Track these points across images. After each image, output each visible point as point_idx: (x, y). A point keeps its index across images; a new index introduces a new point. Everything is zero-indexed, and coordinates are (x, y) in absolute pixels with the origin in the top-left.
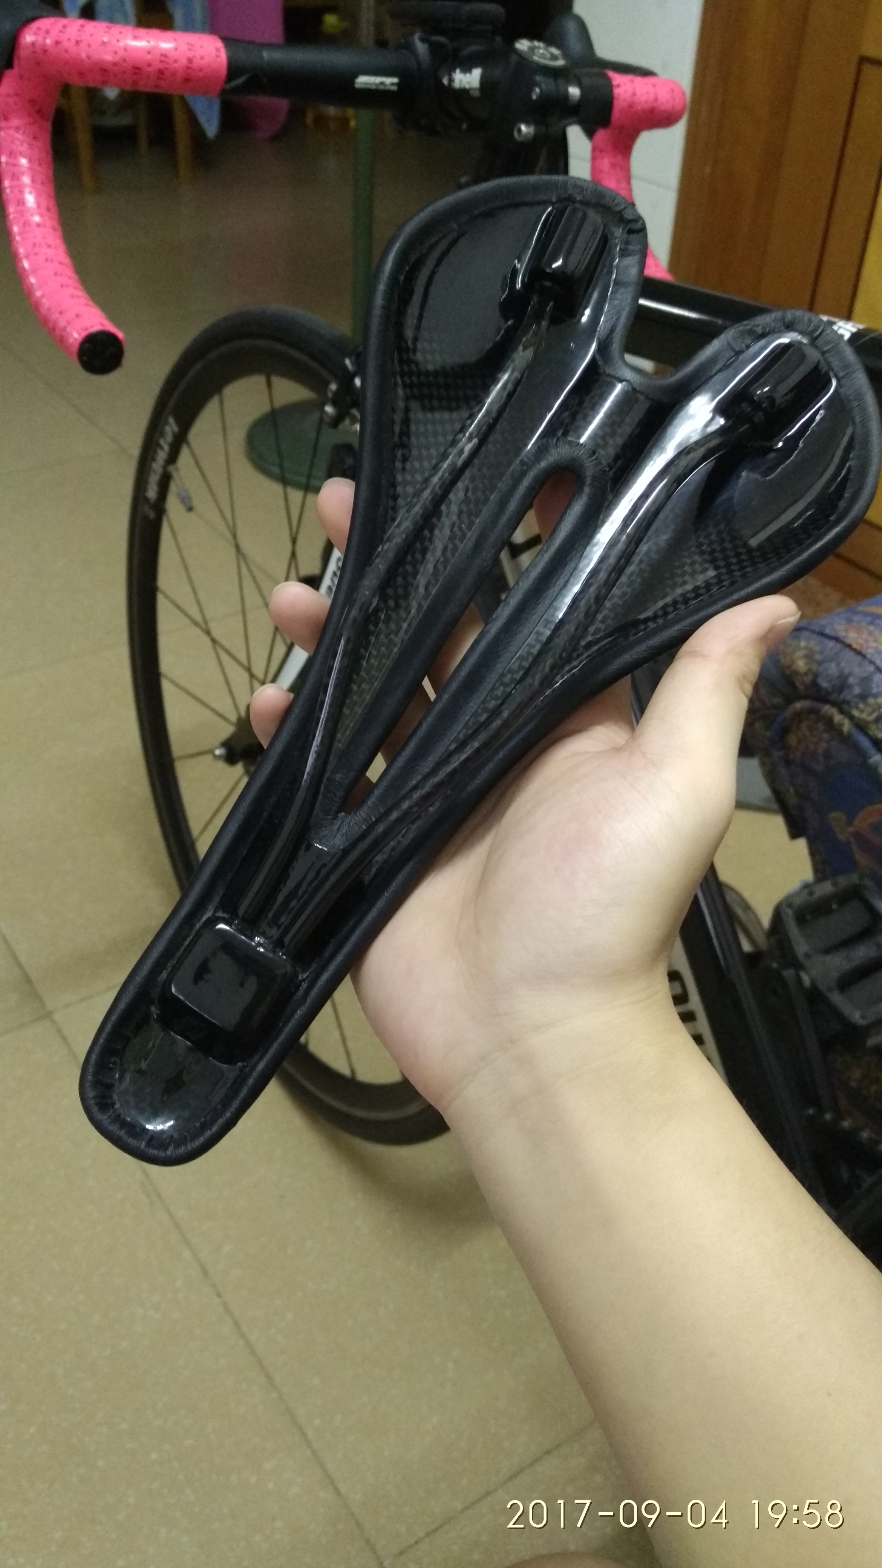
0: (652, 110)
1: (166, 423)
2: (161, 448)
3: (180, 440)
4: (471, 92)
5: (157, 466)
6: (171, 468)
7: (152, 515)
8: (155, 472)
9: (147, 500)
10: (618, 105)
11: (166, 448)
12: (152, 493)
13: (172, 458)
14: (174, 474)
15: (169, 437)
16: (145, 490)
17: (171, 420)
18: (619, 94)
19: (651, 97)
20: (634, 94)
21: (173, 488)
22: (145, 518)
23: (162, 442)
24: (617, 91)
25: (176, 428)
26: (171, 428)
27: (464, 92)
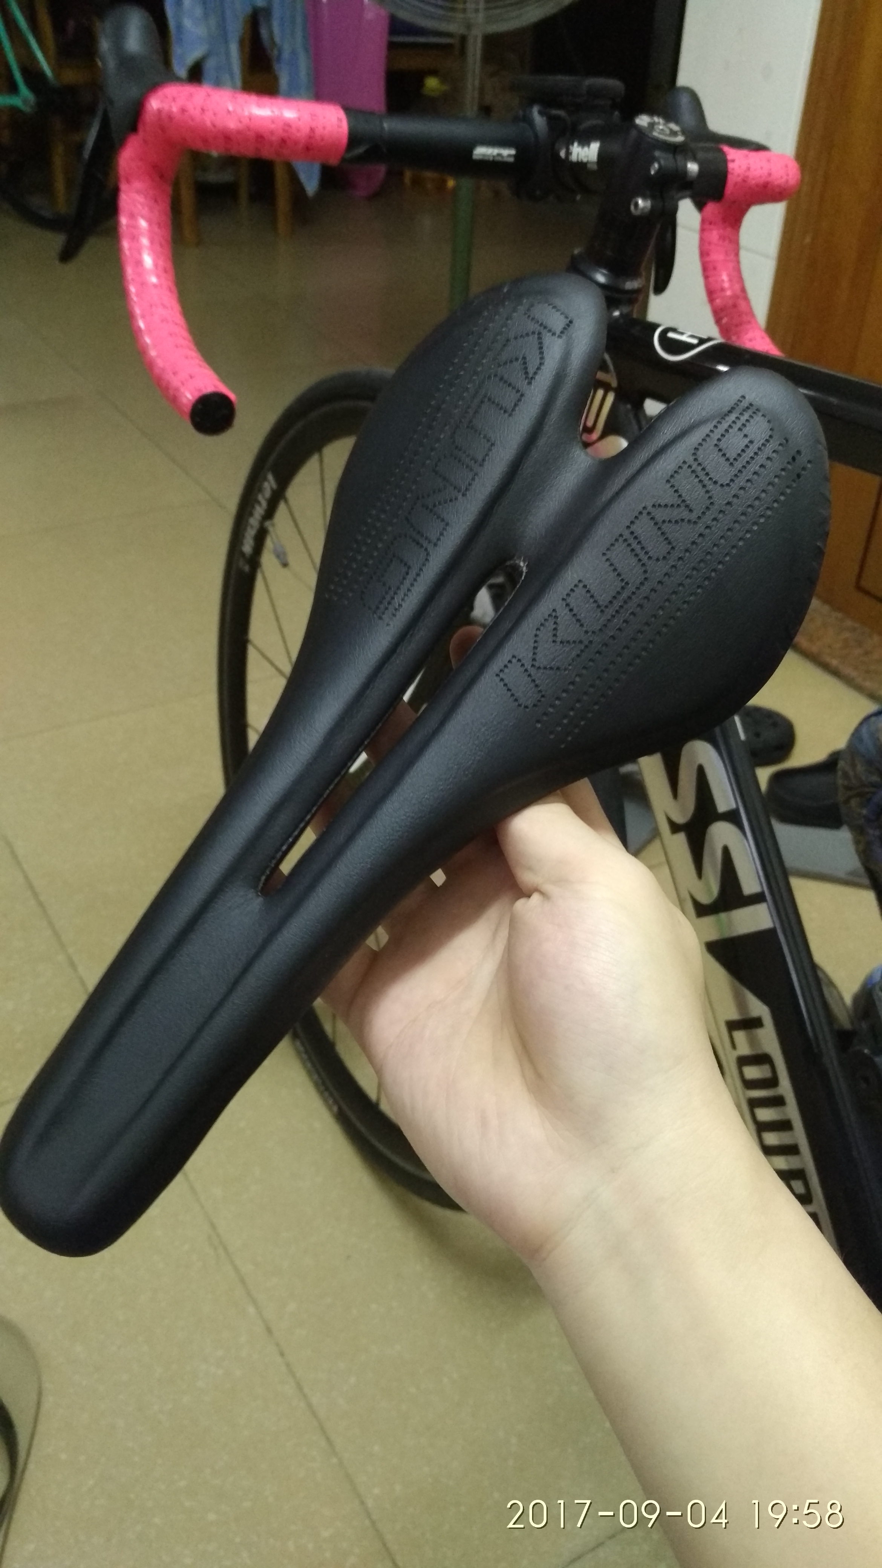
0: (766, 185)
1: (265, 479)
2: (259, 503)
3: (278, 497)
4: (589, 166)
5: (254, 522)
6: (267, 524)
7: (247, 568)
8: (252, 527)
9: (243, 554)
10: (731, 180)
11: (264, 504)
12: (247, 547)
13: (270, 514)
14: (271, 529)
15: (268, 493)
16: (242, 544)
17: (270, 477)
18: (733, 169)
19: (765, 172)
20: (749, 169)
21: (269, 543)
22: (240, 573)
23: (260, 497)
24: (731, 166)
25: (274, 486)
26: (269, 484)
27: (581, 165)
